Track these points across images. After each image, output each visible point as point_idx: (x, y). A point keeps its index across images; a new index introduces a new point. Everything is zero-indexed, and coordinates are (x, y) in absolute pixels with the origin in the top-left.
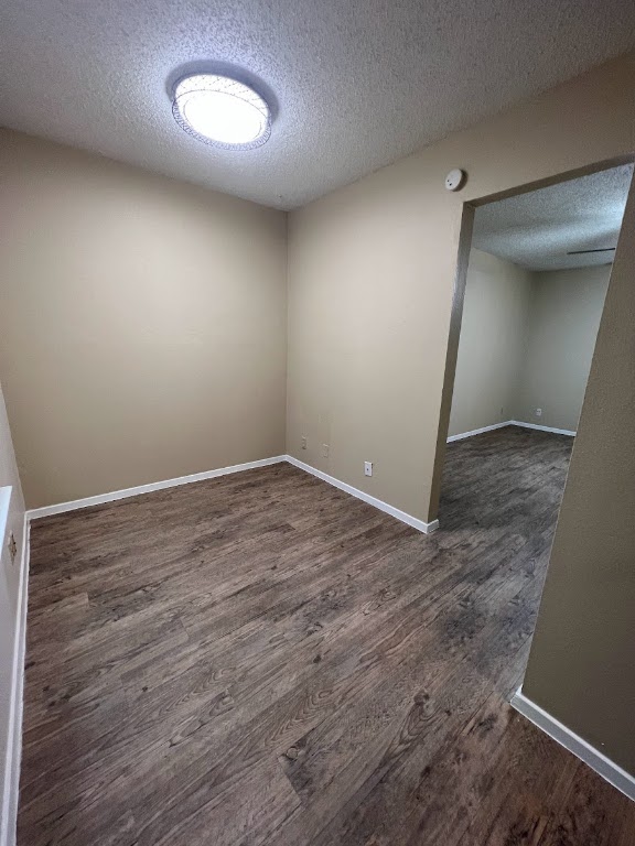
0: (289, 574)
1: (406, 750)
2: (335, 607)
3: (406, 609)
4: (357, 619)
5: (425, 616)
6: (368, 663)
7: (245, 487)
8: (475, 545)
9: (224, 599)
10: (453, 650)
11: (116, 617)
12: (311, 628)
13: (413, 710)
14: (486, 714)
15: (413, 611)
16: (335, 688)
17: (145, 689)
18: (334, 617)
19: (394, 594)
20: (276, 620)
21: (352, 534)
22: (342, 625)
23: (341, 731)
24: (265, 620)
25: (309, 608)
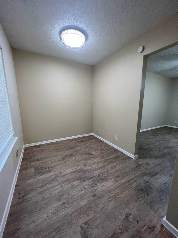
0: (89, 168)
1: (121, 232)
2: (102, 180)
3: (125, 183)
4: (108, 184)
5: (132, 186)
6: (111, 199)
7: (80, 141)
8: (151, 164)
9: (69, 173)
10: (141, 199)
11: (40, 175)
12: (94, 185)
13: (124, 218)
14: (152, 225)
15: (128, 184)
16: (99, 206)
17: (44, 197)
18: (101, 183)
19: (121, 177)
20: (83, 182)
21: (110, 157)
22: (104, 186)
23: (99, 221)
24: (80, 181)
25: (94, 179)
